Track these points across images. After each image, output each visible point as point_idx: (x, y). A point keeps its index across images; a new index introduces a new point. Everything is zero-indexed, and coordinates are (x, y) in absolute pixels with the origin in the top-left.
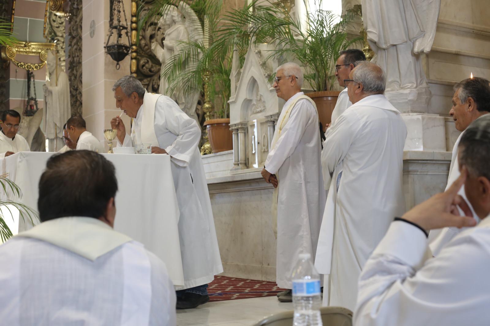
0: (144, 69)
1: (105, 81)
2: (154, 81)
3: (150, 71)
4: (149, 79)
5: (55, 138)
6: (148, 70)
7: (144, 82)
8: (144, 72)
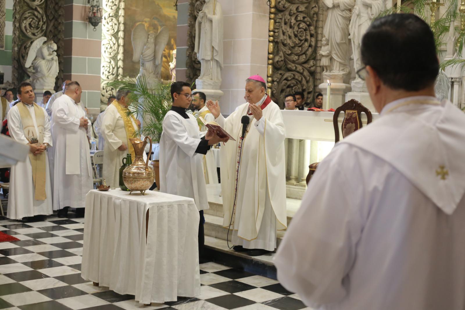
0: (280, 5)
1: (253, 13)
2: (286, 16)
3: (284, 7)
4: (282, 13)
5: (211, 59)
6: (282, 6)
7: (279, 16)
8: (280, 7)
